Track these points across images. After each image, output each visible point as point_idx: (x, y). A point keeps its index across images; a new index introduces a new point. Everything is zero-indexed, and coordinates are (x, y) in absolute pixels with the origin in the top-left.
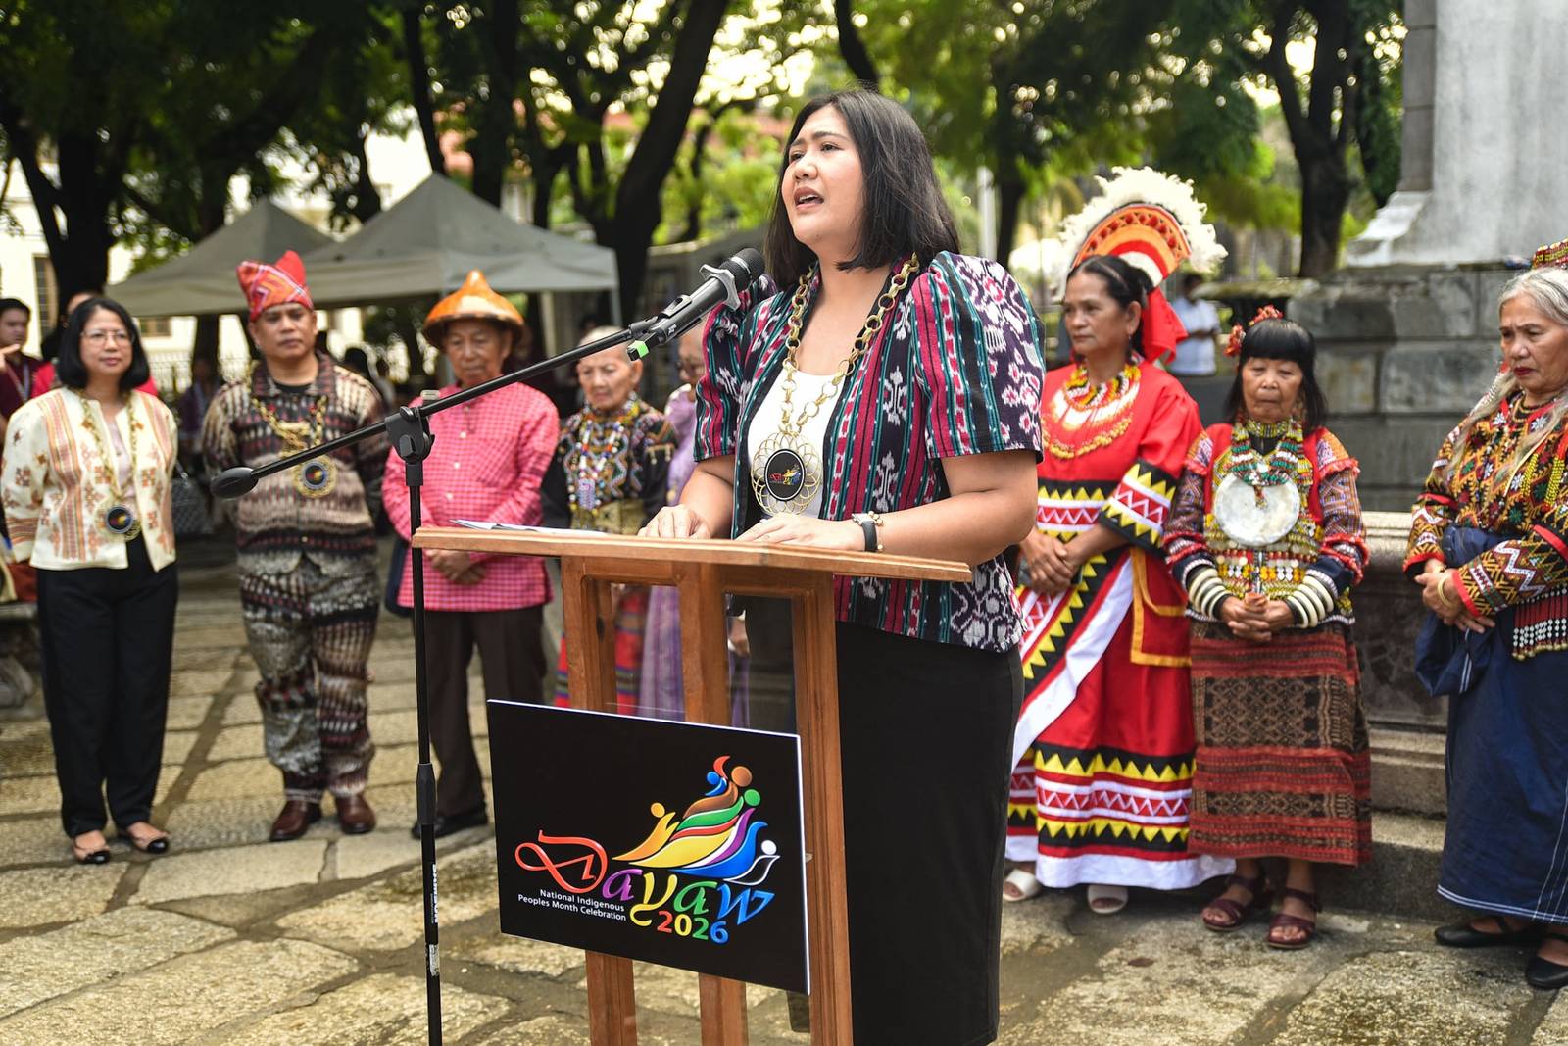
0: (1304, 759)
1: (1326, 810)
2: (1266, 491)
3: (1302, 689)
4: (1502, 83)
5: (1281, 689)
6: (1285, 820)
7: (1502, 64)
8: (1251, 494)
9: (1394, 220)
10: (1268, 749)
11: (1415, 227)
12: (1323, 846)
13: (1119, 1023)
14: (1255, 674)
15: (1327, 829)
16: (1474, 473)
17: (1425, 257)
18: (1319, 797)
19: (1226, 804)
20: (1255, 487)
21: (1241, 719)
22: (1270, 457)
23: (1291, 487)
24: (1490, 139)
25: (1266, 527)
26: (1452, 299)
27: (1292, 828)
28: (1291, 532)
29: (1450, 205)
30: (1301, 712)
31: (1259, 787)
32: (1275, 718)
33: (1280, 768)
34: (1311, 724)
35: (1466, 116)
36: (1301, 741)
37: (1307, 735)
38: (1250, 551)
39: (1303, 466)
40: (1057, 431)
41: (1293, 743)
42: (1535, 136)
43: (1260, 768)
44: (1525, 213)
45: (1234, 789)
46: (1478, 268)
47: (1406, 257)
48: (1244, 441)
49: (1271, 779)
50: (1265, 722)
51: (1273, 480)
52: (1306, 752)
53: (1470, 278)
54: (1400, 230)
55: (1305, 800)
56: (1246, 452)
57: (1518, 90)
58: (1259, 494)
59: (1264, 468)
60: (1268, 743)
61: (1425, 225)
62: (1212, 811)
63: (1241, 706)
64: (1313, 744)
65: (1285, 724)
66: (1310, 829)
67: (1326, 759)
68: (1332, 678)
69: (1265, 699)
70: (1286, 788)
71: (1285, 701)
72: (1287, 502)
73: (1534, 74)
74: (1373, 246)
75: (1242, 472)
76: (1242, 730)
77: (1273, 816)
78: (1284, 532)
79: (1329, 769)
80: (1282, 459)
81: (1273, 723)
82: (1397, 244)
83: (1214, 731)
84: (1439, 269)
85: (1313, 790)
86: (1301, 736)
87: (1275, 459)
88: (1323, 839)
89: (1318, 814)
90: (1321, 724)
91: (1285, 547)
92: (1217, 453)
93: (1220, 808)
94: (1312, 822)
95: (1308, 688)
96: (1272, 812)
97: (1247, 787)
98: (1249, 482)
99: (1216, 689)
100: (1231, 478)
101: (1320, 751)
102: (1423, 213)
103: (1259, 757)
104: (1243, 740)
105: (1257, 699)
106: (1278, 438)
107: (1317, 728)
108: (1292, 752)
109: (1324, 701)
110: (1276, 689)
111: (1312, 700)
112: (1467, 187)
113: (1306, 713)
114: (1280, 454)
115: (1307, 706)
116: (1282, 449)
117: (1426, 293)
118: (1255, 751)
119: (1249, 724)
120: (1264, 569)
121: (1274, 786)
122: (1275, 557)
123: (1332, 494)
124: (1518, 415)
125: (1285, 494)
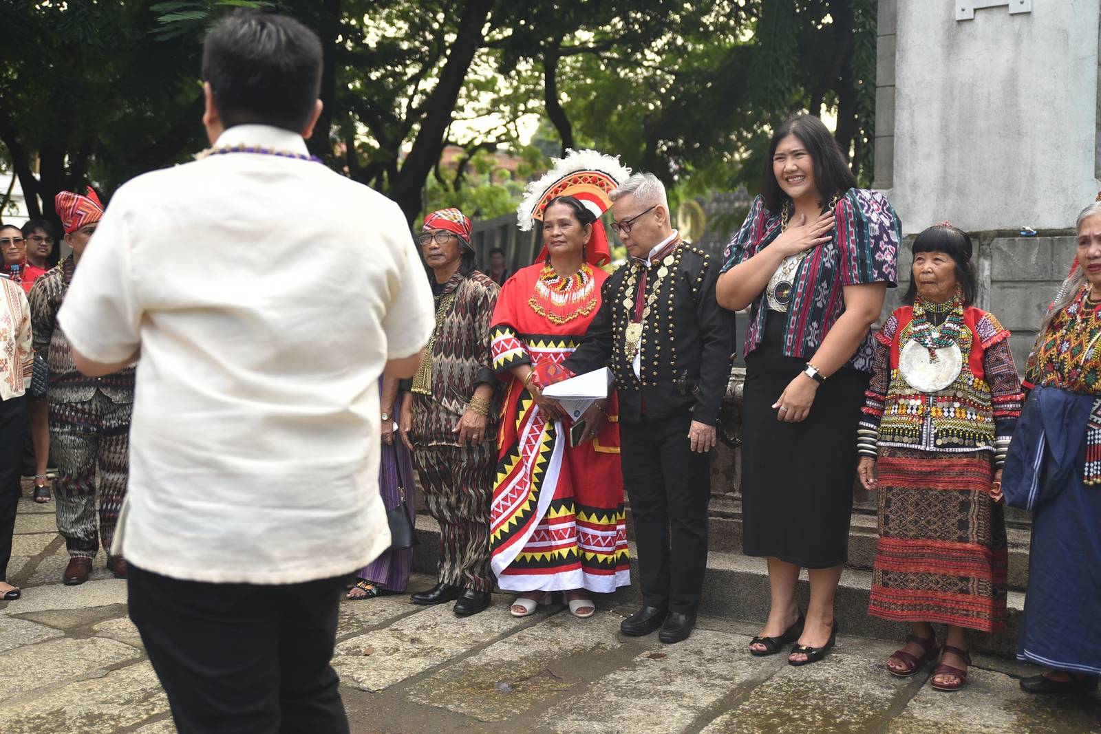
0: (956, 550)
1: (971, 589)
2: (938, 352)
3: (958, 498)
4: (935, 120)
5: (941, 498)
6: (940, 595)
7: (935, 109)
8: (926, 354)
10: (929, 542)
12: (967, 615)
14: (922, 486)
15: (972, 604)
16: (1055, 349)
18: (966, 579)
19: (896, 580)
20: (930, 349)
21: (911, 518)
22: (940, 327)
23: (956, 349)
24: (928, 156)
25: (937, 378)
27: (944, 601)
28: (955, 382)
29: (904, 197)
30: (956, 516)
31: (921, 569)
32: (936, 519)
33: (937, 556)
34: (963, 525)
35: (914, 141)
36: (955, 537)
37: (959, 533)
38: (924, 395)
39: (965, 333)
41: (949, 538)
42: (955, 155)
43: (923, 555)
44: (950, 203)
45: (903, 569)
48: (922, 315)
49: (931, 564)
50: (928, 522)
51: (943, 343)
52: (958, 545)
55: (955, 580)
56: (922, 324)
57: (945, 126)
58: (933, 354)
60: (930, 537)
62: (885, 585)
63: (911, 508)
64: (963, 539)
65: (944, 524)
66: (957, 602)
67: (972, 551)
68: (980, 492)
69: (929, 505)
70: (942, 572)
71: (944, 506)
72: (954, 360)
73: (954, 116)
75: (920, 338)
76: (911, 527)
77: (930, 592)
78: (950, 382)
79: (974, 560)
80: (949, 328)
81: (935, 523)
83: (891, 526)
85: (962, 573)
86: (956, 533)
87: (944, 328)
88: (967, 611)
89: (964, 592)
90: (970, 525)
91: (951, 393)
93: (891, 583)
94: (959, 597)
95: (962, 498)
96: (930, 589)
97: (912, 569)
98: (924, 345)
99: (893, 495)
100: (912, 342)
101: (969, 546)
103: (922, 547)
104: (911, 534)
105: (923, 505)
106: (947, 313)
107: (967, 528)
108: (948, 544)
109: (974, 509)
110: (938, 498)
111: (965, 506)
112: (914, 186)
113: (960, 516)
114: (948, 325)
115: (960, 511)
116: (950, 321)
118: (920, 543)
119: (916, 522)
120: (933, 409)
121: (932, 570)
122: (942, 401)
123: (997, 360)
124: (1087, 306)
125: (951, 354)
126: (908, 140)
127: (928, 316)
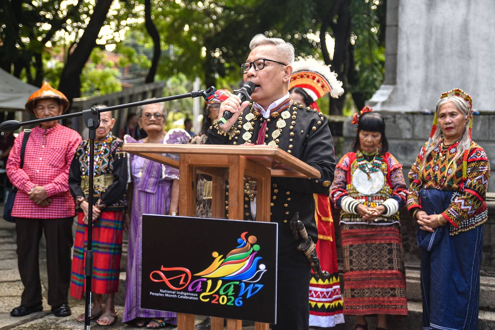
0: (388, 274)
1: (397, 294)
2: (371, 175)
3: (387, 247)
4: (421, 48)
5: (379, 248)
6: (381, 299)
7: (421, 40)
8: (366, 175)
9: (382, 95)
10: (374, 272)
11: (390, 97)
12: (396, 308)
14: (368, 242)
15: (397, 301)
16: (431, 169)
17: (393, 109)
18: (393, 289)
19: (358, 293)
20: (367, 173)
21: (364, 259)
22: (371, 162)
23: (380, 173)
24: (417, 67)
25: (372, 188)
26: (404, 124)
27: (383, 302)
28: (381, 190)
29: (403, 90)
30: (387, 256)
31: (371, 286)
32: (376, 259)
33: (379, 279)
34: (390, 261)
35: (408, 58)
36: (387, 267)
37: (389, 265)
38: (366, 197)
39: (384, 165)
41: (384, 269)
42: (433, 67)
43: (371, 279)
44: (429, 94)
45: (362, 287)
46: (413, 114)
47: (387, 109)
48: (362, 157)
49: (375, 283)
50: (373, 261)
51: (373, 170)
52: (389, 272)
53: (410, 117)
54: (384, 99)
55: (389, 290)
56: (363, 161)
57: (427, 50)
58: (369, 176)
59: (370, 166)
60: (374, 269)
61: (393, 97)
62: (353, 296)
63: (364, 254)
64: (391, 268)
65: (381, 261)
66: (390, 302)
67: (396, 274)
68: (396, 244)
69: (372, 252)
70: (381, 286)
71: (380, 252)
72: (379, 178)
73: (432, 45)
74: (375, 104)
75: (362, 168)
76: (364, 264)
77: (376, 298)
78: (379, 189)
79: (397, 278)
80: (376, 163)
81: (376, 261)
82: (383, 103)
83: (354, 265)
84: (399, 113)
85: (392, 286)
86: (387, 265)
87: (374, 163)
88: (396, 305)
89: (394, 296)
90: (394, 261)
91: (379, 195)
92: (351, 162)
93: (356, 295)
94: (391, 299)
95: (389, 247)
96: (376, 296)
97: (366, 286)
98: (365, 171)
99: (353, 249)
100: (358, 170)
101: (394, 271)
102: (393, 92)
103: (371, 274)
104: (365, 268)
105: (370, 252)
106: (374, 156)
107: (392, 262)
108: (384, 272)
109: (395, 252)
110: (377, 248)
111: (390, 252)
112: (409, 84)
113: (388, 257)
114: (375, 161)
115: (389, 254)
116: (376, 159)
117: (394, 122)
118: (369, 272)
119: (367, 261)
120: (372, 203)
121: (376, 286)
122: (376, 199)
123: (396, 177)
124: (443, 148)
125: (378, 176)
126: (405, 57)
127: (365, 157)
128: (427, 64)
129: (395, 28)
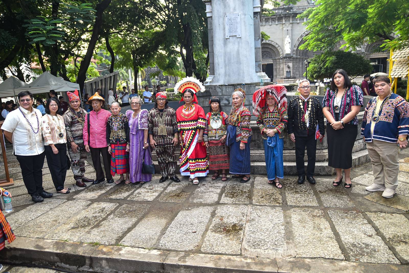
0: (224, 156)
2: (217, 121)
3: (223, 147)
4: (223, 60)
6: (222, 164)
7: (223, 57)
8: (215, 122)
9: (210, 79)
10: (219, 155)
11: (212, 80)
12: (227, 167)
13: (205, 193)
14: (217, 145)
17: (214, 84)
18: (226, 161)
19: (214, 163)
21: (215, 151)
23: (220, 120)
24: (222, 68)
25: (217, 126)
26: (219, 90)
29: (217, 77)
30: (223, 150)
33: (221, 158)
35: (218, 65)
38: (215, 129)
39: (221, 117)
40: (185, 115)
42: (227, 68)
44: (227, 78)
46: (222, 86)
47: (212, 84)
49: (219, 159)
51: (218, 119)
53: (221, 87)
54: (211, 80)
55: (224, 161)
57: (225, 61)
59: (216, 118)
61: (214, 80)
62: (212, 164)
64: (224, 154)
65: (221, 152)
66: (225, 165)
70: (222, 160)
73: (227, 59)
74: (207, 83)
75: (213, 119)
76: (216, 153)
77: (220, 164)
78: (220, 127)
79: (227, 157)
81: (219, 152)
82: (210, 82)
83: (212, 153)
84: (216, 86)
87: (217, 116)
89: (226, 163)
90: (226, 151)
92: (210, 116)
97: (216, 160)
99: (211, 148)
100: (212, 120)
101: (226, 155)
102: (214, 78)
105: (217, 149)
108: (222, 155)
109: (226, 148)
110: (220, 147)
112: (219, 74)
117: (215, 89)
118: (217, 156)
120: (217, 132)
122: (219, 130)
123: (227, 121)
124: (235, 110)
125: (219, 121)
127: (214, 115)
128: (225, 66)
129: (212, 53)
